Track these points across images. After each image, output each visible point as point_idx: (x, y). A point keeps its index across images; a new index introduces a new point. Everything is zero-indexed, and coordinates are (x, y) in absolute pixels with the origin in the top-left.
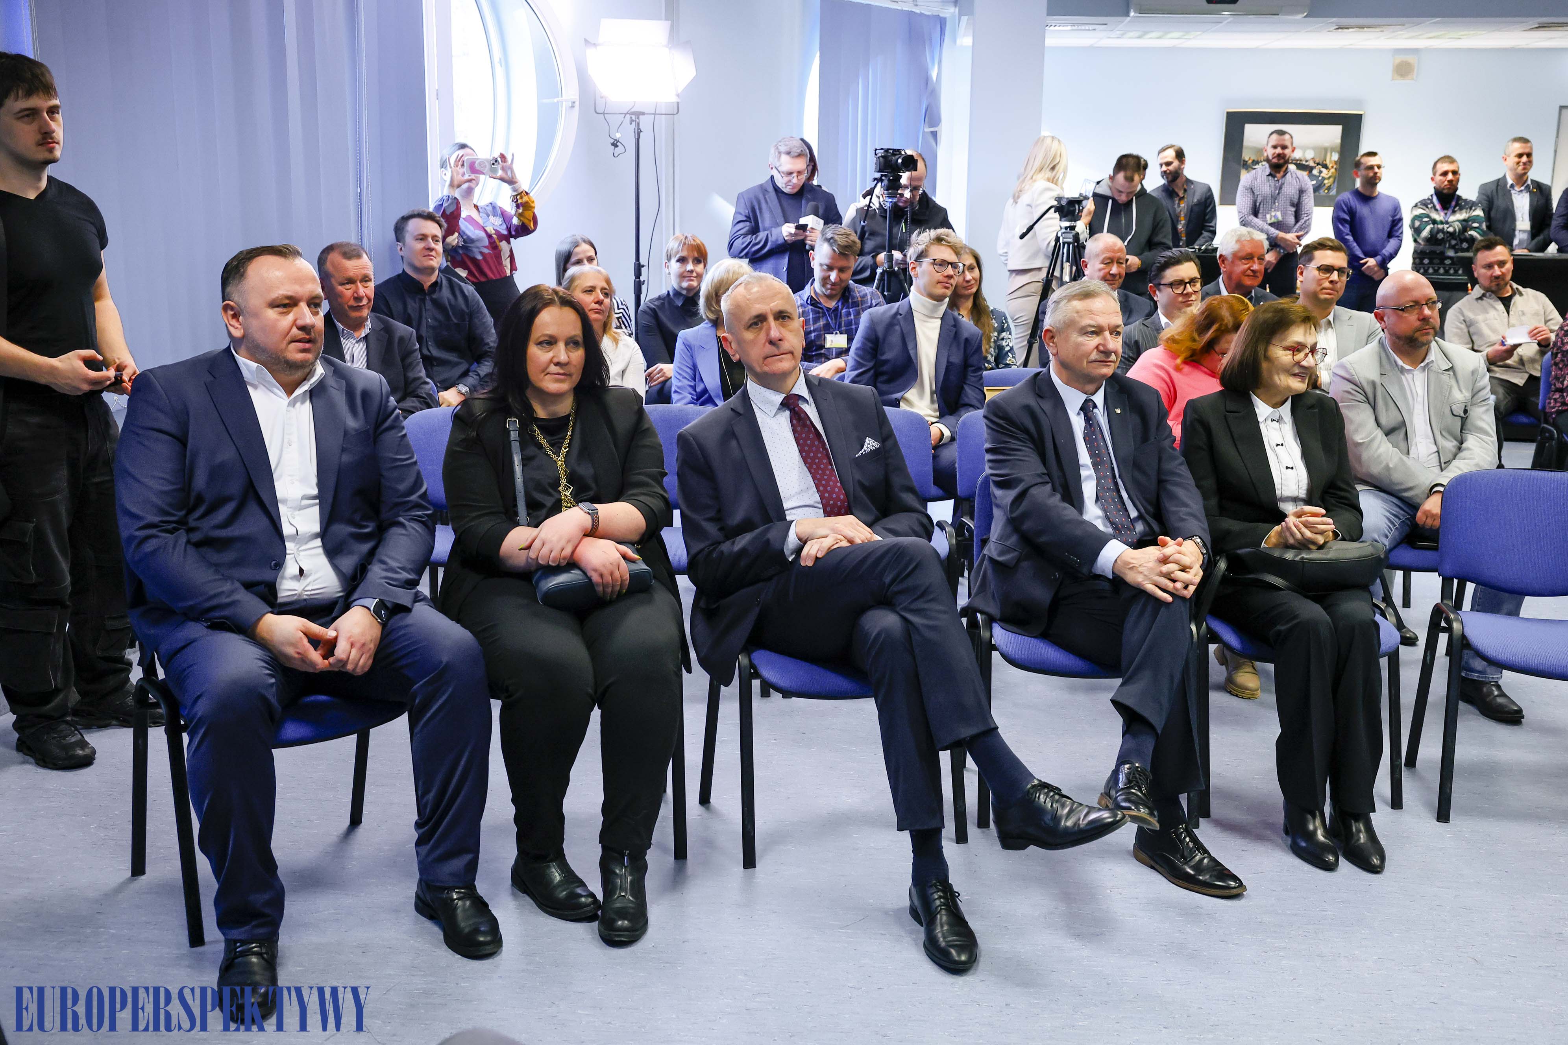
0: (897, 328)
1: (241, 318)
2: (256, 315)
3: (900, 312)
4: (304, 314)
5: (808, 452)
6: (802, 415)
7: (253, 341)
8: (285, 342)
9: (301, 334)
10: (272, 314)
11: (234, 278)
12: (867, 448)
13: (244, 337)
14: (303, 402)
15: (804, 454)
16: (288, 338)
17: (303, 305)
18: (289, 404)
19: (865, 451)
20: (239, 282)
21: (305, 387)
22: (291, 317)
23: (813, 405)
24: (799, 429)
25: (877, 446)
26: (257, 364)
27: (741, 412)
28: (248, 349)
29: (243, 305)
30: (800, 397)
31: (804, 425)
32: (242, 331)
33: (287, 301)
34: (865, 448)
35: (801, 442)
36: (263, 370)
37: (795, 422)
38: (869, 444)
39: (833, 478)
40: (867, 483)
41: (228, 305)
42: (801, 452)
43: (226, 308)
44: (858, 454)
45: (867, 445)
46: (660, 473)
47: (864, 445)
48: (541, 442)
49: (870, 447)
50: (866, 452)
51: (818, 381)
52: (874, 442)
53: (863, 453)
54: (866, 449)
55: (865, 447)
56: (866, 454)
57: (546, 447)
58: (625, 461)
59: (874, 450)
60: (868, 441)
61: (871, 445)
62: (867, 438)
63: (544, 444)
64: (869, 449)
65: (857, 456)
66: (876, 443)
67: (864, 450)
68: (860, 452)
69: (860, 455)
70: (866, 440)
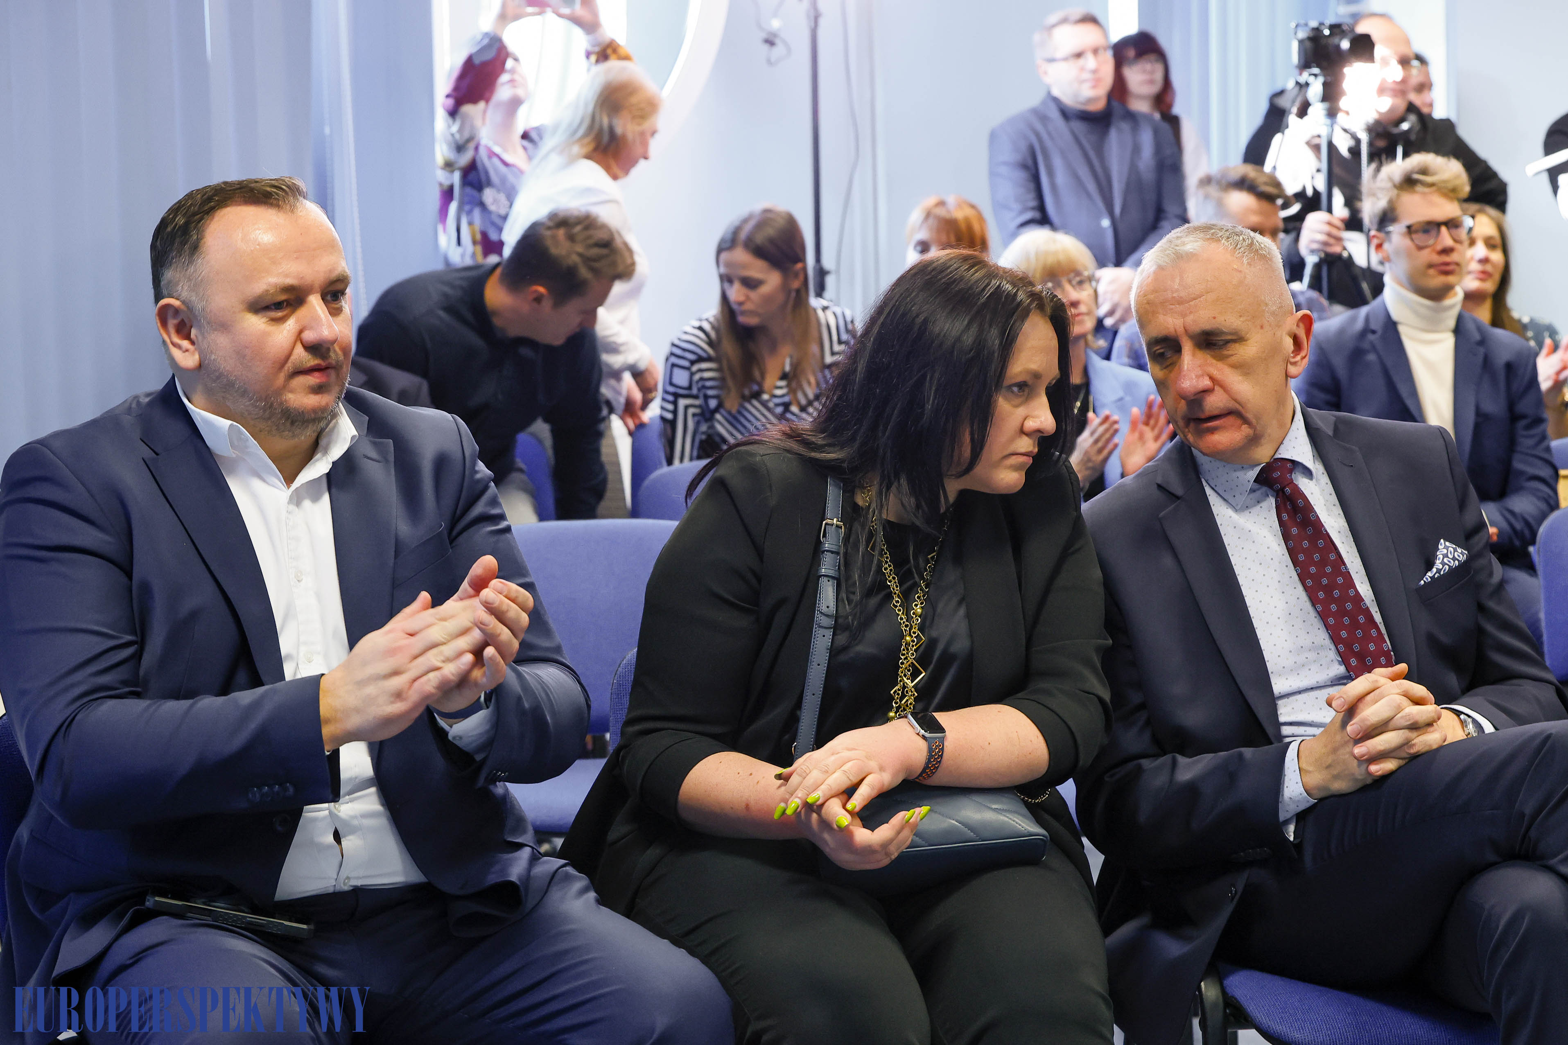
0: (1371, 357)
1: (194, 332)
2: (224, 326)
3: (1373, 326)
4: (316, 319)
5: (1316, 578)
7: (218, 378)
8: (282, 377)
9: (310, 361)
10: (256, 323)
11: (180, 253)
12: (1443, 564)
13: (200, 366)
14: (316, 499)
15: (1309, 582)
16: (289, 366)
17: (315, 301)
18: (291, 501)
19: (1439, 571)
20: (191, 262)
21: (320, 467)
22: (291, 325)
23: (1325, 479)
24: (1294, 531)
25: (1463, 558)
26: (229, 422)
27: (1179, 491)
28: (209, 392)
29: (199, 306)
30: (1295, 465)
32: (197, 357)
33: (283, 297)
34: (1438, 564)
35: (1301, 557)
36: (241, 433)
37: (1285, 516)
38: (1446, 556)
39: (1374, 632)
40: (1445, 639)
41: (167, 306)
42: (1302, 578)
43: (164, 315)
44: (1424, 579)
45: (1441, 557)
46: (1098, 649)
47: (1435, 557)
48: (889, 577)
49: (1449, 562)
50: (1442, 573)
51: (1332, 427)
52: (1455, 550)
53: (1436, 576)
54: (1441, 566)
55: (1438, 562)
56: (1441, 577)
57: (894, 589)
58: (1036, 621)
59: (1457, 565)
60: (1444, 548)
61: (1451, 556)
62: (1442, 541)
63: (893, 584)
64: (1448, 565)
65: (1422, 582)
66: (1460, 552)
67: (1437, 568)
68: (1428, 574)
69: (1429, 579)
70: (1440, 547)
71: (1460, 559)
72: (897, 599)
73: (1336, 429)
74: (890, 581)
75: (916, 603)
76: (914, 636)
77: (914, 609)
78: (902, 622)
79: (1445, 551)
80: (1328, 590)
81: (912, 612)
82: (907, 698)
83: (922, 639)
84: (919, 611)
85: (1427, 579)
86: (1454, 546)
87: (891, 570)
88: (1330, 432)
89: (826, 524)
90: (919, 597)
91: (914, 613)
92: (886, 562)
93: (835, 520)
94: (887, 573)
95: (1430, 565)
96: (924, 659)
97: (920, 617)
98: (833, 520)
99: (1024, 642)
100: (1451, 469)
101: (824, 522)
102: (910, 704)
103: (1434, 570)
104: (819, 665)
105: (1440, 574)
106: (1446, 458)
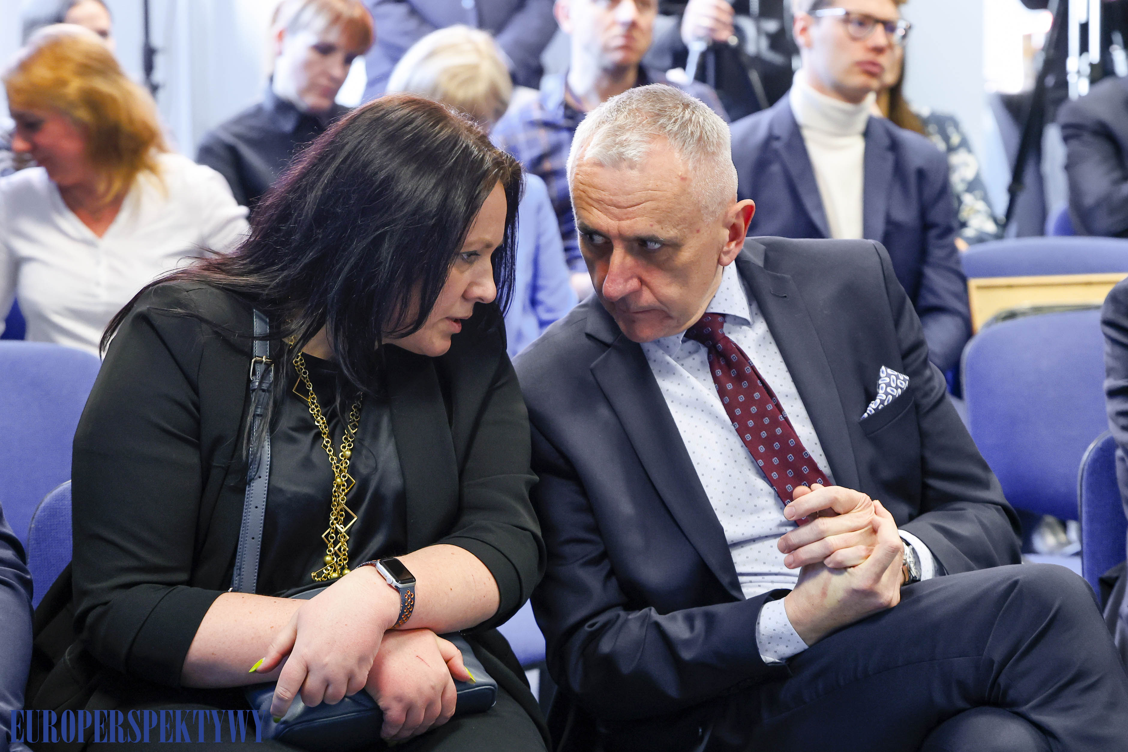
5: (755, 431)
6: (734, 357)
12: (887, 394)
15: (748, 437)
19: (882, 402)
24: (730, 386)
25: (905, 385)
27: (609, 339)
30: (728, 317)
31: (740, 377)
34: (881, 395)
35: (738, 412)
37: (719, 373)
38: (888, 385)
42: (740, 434)
44: (868, 411)
45: (884, 386)
46: (528, 483)
47: (876, 386)
48: (317, 418)
49: (892, 391)
50: (886, 404)
51: (762, 257)
52: (897, 378)
53: (880, 408)
54: (884, 397)
55: (881, 392)
56: (886, 408)
57: (323, 430)
58: (467, 455)
59: (900, 394)
60: (886, 377)
61: (894, 385)
62: (883, 368)
63: (320, 422)
64: (891, 394)
65: (866, 415)
66: (902, 378)
67: (880, 400)
68: (871, 405)
69: (873, 412)
70: (882, 375)
71: (903, 387)
72: (327, 439)
73: (766, 259)
74: (318, 422)
75: (344, 445)
76: (343, 479)
77: (342, 451)
78: (333, 463)
79: (888, 380)
80: (768, 443)
81: (340, 454)
82: (340, 544)
83: (352, 482)
84: (348, 453)
85: (871, 411)
86: (896, 373)
87: (318, 411)
88: (760, 263)
89: (255, 362)
90: (346, 439)
91: (342, 456)
92: (313, 403)
93: (264, 357)
94: (315, 414)
95: (871, 396)
96: (354, 503)
97: (349, 459)
98: (263, 358)
99: (456, 473)
100: (887, 288)
101: (253, 360)
102: (344, 550)
103: (878, 401)
104: (256, 507)
105: (883, 404)
106: (881, 276)
